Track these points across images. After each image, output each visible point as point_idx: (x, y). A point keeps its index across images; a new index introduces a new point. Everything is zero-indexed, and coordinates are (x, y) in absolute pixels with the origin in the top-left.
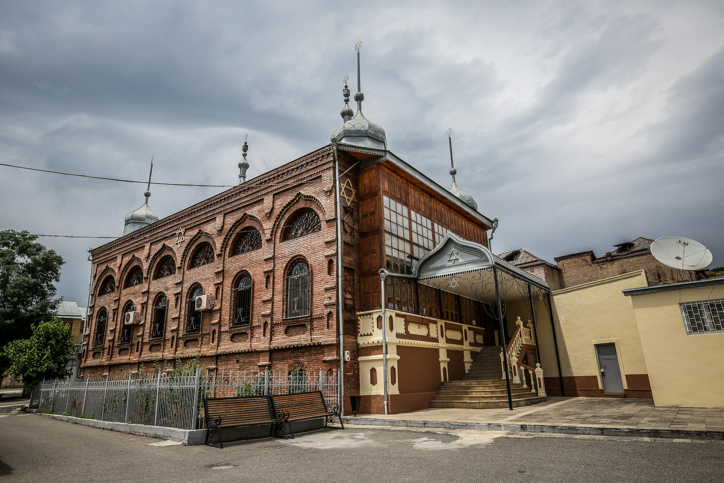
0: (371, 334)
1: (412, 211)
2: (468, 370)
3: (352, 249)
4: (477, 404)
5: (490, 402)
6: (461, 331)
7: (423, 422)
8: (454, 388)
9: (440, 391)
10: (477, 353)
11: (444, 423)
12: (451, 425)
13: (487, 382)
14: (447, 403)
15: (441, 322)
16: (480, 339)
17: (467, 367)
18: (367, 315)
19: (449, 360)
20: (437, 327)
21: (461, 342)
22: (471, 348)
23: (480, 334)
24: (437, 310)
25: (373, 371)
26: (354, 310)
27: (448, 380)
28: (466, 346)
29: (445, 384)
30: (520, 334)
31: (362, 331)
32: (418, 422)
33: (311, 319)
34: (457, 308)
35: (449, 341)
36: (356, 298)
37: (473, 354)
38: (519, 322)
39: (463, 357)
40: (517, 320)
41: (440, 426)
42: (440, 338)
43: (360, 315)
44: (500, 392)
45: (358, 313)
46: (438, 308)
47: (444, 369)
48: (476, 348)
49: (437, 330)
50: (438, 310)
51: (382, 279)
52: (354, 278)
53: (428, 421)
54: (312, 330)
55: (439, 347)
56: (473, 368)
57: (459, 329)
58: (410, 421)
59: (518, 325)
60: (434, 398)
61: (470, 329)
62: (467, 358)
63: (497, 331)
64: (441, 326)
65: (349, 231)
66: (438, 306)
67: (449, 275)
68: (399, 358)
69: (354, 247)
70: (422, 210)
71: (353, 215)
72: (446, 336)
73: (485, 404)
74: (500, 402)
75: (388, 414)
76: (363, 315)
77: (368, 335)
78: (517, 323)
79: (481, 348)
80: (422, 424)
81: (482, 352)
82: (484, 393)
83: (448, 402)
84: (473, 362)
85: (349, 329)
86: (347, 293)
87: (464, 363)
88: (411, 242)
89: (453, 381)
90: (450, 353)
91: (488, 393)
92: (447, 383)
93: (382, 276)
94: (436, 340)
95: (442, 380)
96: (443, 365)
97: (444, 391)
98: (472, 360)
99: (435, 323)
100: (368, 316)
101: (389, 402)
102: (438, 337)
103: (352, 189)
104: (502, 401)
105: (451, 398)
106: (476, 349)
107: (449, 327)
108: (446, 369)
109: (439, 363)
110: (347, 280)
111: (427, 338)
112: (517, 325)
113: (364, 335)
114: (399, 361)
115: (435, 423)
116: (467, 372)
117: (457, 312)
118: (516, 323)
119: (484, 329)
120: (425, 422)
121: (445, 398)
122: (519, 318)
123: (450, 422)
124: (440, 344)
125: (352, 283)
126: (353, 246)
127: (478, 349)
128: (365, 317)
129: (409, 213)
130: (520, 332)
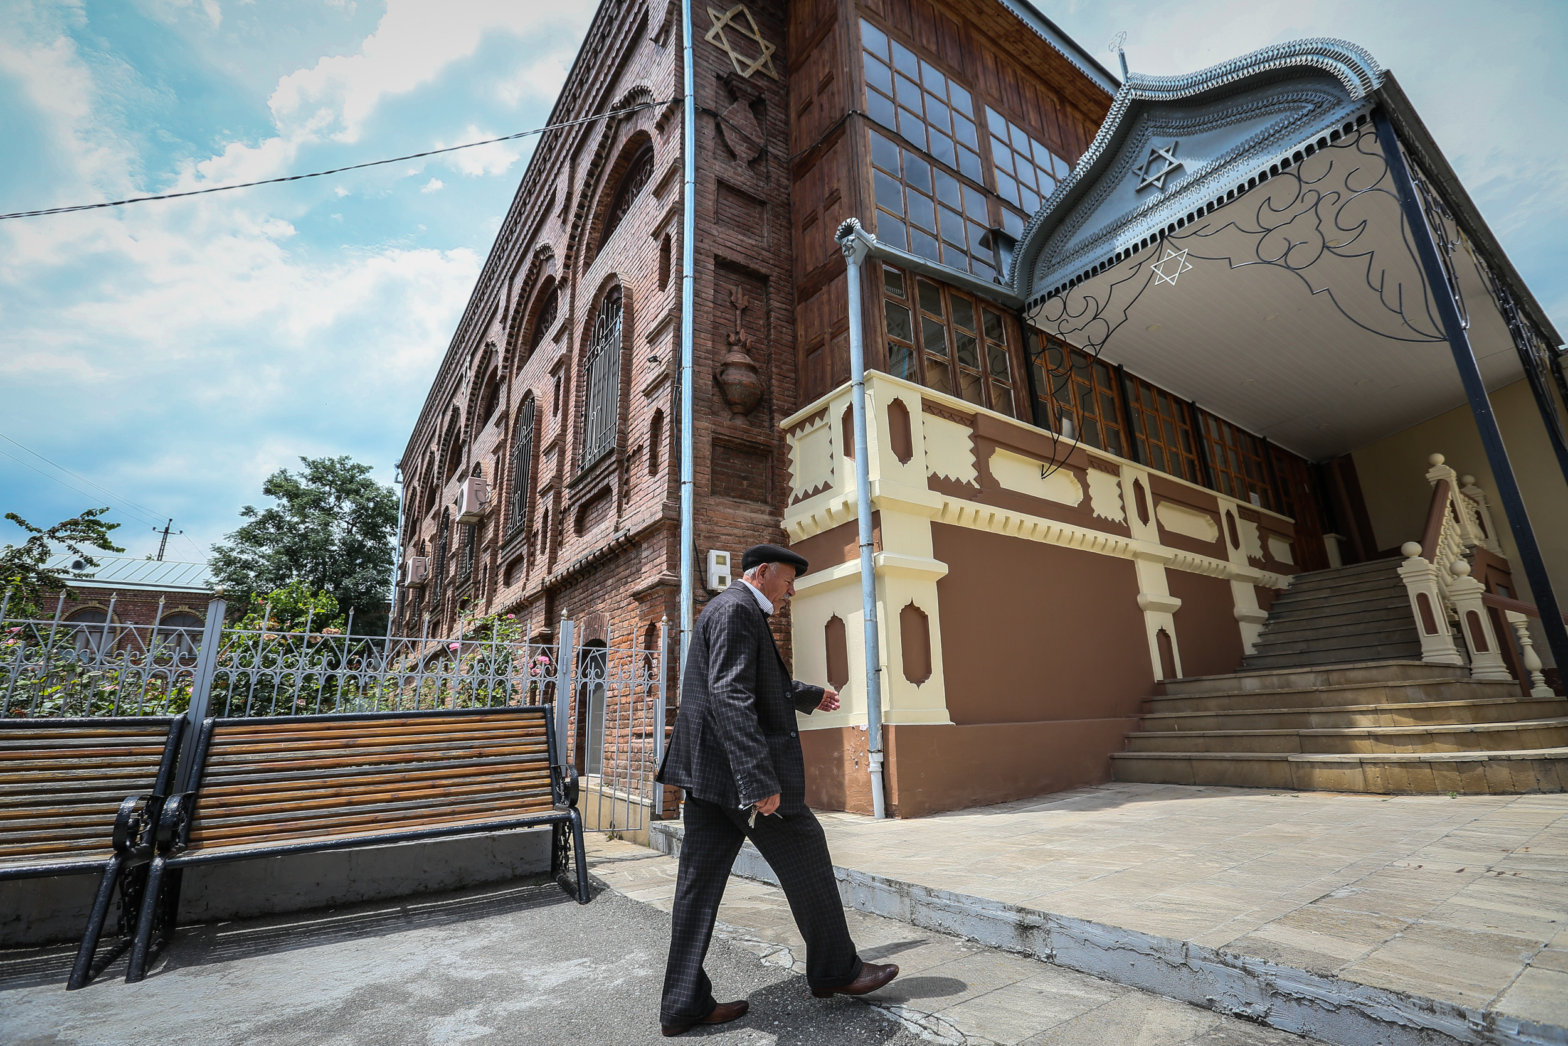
0: (827, 487)
1: (989, 112)
2: (1254, 645)
3: (761, 214)
4: (1348, 772)
5: (1430, 764)
6: (1214, 513)
7: (1013, 917)
8: (1212, 703)
9: (1149, 716)
10: (1278, 593)
11: (1195, 963)
12: (1272, 991)
13: (1374, 672)
14: (1184, 764)
15: (1133, 472)
16: (1281, 551)
17: (1250, 635)
18: (811, 419)
19: (1178, 602)
20: (1119, 485)
21: (1217, 550)
22: (1256, 573)
23: (1281, 535)
24: (1117, 433)
25: (835, 628)
26: (771, 412)
27: (1180, 675)
28: (1236, 564)
29: (1170, 688)
30: (1454, 511)
31: (798, 484)
32: (978, 908)
33: (620, 462)
34: (1192, 441)
35: (1168, 538)
36: (774, 369)
37: (1266, 596)
38: (1440, 468)
39: (1231, 603)
40: (1433, 465)
41: (1150, 972)
42: (1135, 522)
43: (792, 430)
44: (1467, 714)
45: (785, 423)
46: (1119, 427)
47: (1162, 634)
48: (1274, 576)
49: (1121, 496)
50: (1122, 435)
51: (850, 260)
52: (768, 305)
53: (1046, 917)
54: (625, 497)
55: (1135, 554)
56: (1271, 637)
57: (1210, 509)
58: (929, 892)
59: (1439, 481)
60: (1125, 742)
61: (1245, 513)
62: (1245, 602)
63: (1333, 535)
64: (1137, 485)
65: (744, 155)
66: (1119, 420)
67: (1144, 243)
68: (943, 569)
69: (769, 207)
70: (1033, 123)
71: (766, 115)
72: (1158, 521)
73: (1397, 770)
74: (1491, 759)
75: (889, 813)
76: (801, 425)
77: (817, 491)
78: (1433, 475)
79: (1290, 579)
80: (1010, 932)
81: (1294, 589)
82: (1370, 716)
83: (1190, 759)
84: (1268, 619)
85: (745, 478)
86: (736, 348)
87: (1236, 622)
88: (988, 191)
89: (1204, 677)
90: (1177, 580)
91: (1396, 717)
92: (1177, 686)
93: (848, 249)
94: (1122, 530)
95: (1158, 674)
96: (1155, 622)
97: (1167, 715)
98: (1264, 614)
99: (1113, 470)
100: (818, 423)
101: (893, 759)
102: (1125, 519)
103: (757, 37)
104: (1509, 759)
105: (1201, 740)
106: (1274, 579)
107: (1163, 494)
108: (1167, 637)
109: (1139, 612)
110: (737, 308)
111: (1082, 515)
112: (1433, 484)
113: (806, 496)
114: (941, 584)
115: (1109, 939)
116: (1249, 650)
117: (1194, 456)
118: (1428, 476)
119: (1292, 521)
120: (1030, 919)
121: (1176, 741)
122: (1440, 458)
123: (1254, 962)
124: (1135, 545)
125: (761, 322)
126: (762, 204)
127: (1283, 582)
128: (808, 428)
129: (978, 111)
130: (1452, 504)
